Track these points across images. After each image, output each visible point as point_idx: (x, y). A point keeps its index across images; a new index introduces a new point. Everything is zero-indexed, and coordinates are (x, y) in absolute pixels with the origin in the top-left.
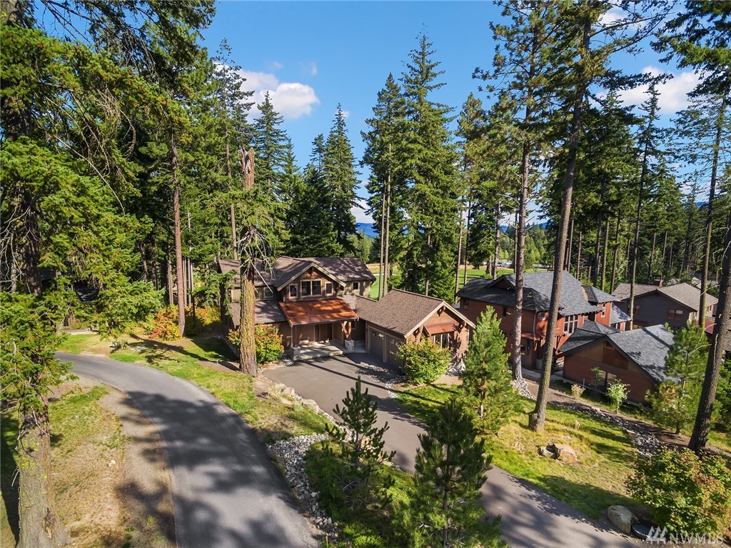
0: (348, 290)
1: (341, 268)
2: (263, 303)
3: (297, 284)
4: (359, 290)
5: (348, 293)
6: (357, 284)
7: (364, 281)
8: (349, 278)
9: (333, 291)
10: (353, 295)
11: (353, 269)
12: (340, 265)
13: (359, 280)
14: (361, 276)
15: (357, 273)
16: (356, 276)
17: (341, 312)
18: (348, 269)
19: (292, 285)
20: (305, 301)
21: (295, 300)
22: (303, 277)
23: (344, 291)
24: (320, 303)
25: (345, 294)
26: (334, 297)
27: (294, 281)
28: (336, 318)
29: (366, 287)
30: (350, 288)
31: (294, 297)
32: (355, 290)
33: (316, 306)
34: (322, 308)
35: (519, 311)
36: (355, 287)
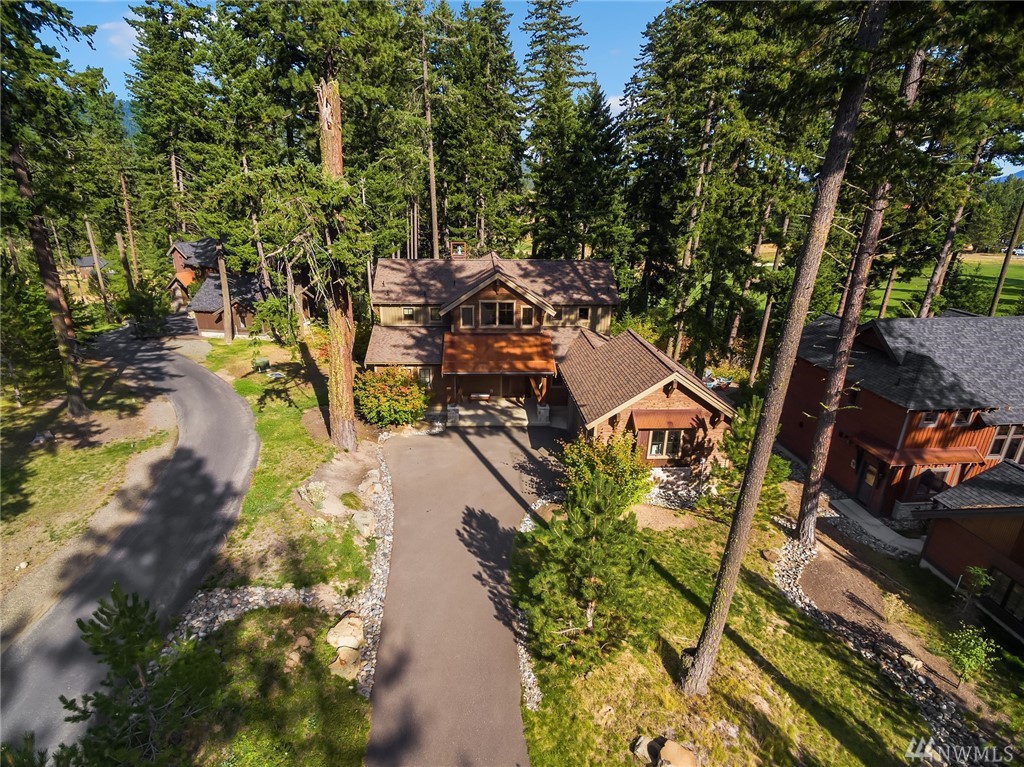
0: (568, 320)
1: (566, 281)
2: (424, 331)
3: (473, 307)
4: (589, 321)
5: (568, 325)
6: (587, 310)
7: (599, 306)
8: (571, 299)
9: (534, 321)
10: (577, 328)
11: (586, 283)
12: (568, 274)
13: (588, 304)
14: (596, 297)
15: (590, 292)
16: (585, 298)
17: (532, 359)
18: (578, 283)
19: (464, 306)
20: (486, 334)
21: (469, 332)
22: (482, 295)
23: (562, 321)
24: (509, 341)
25: (564, 326)
26: (535, 332)
27: (467, 302)
28: (518, 370)
29: (603, 316)
30: (573, 317)
31: (468, 327)
32: (583, 321)
33: (496, 345)
34: (505, 350)
35: (829, 414)
36: (584, 315)
